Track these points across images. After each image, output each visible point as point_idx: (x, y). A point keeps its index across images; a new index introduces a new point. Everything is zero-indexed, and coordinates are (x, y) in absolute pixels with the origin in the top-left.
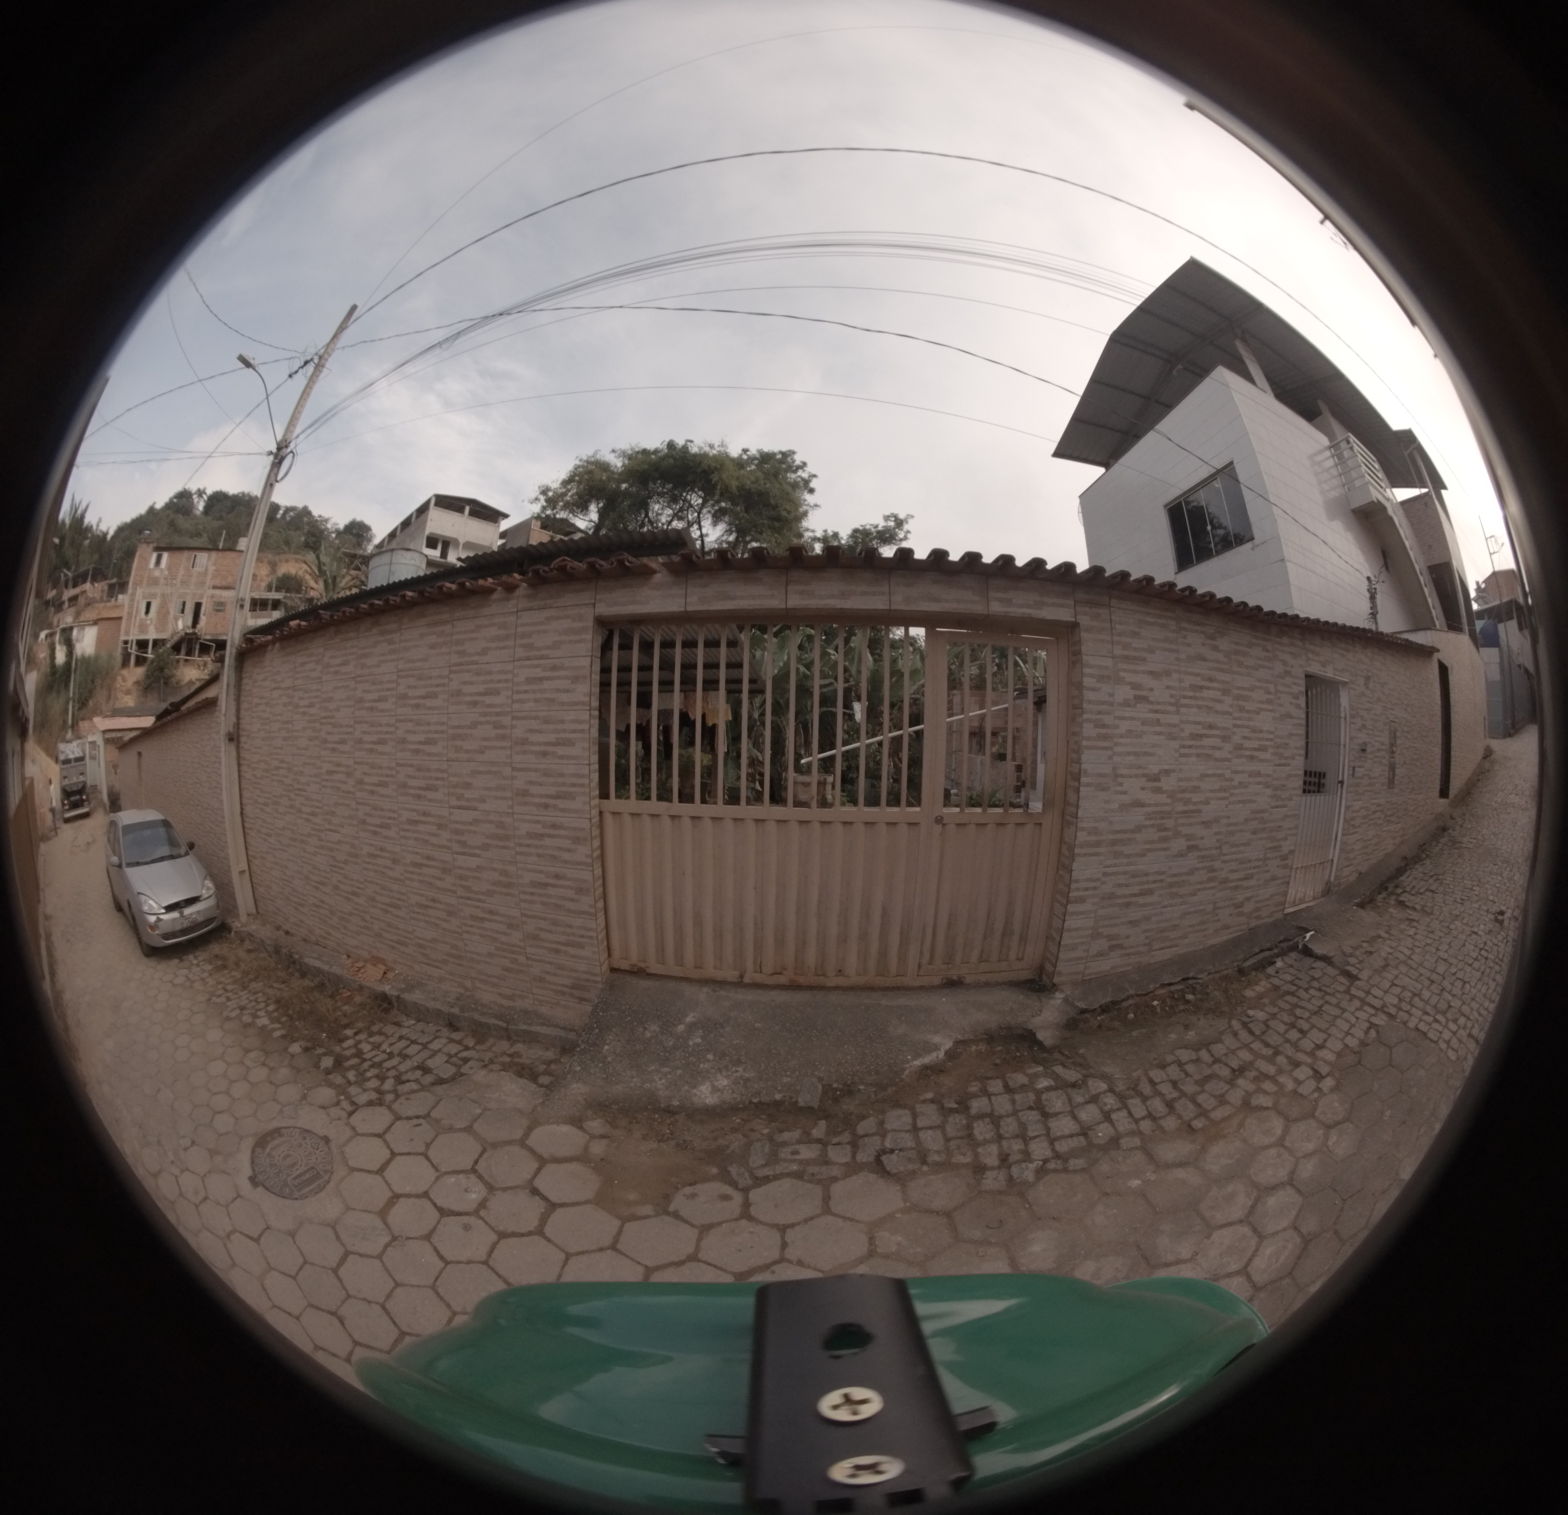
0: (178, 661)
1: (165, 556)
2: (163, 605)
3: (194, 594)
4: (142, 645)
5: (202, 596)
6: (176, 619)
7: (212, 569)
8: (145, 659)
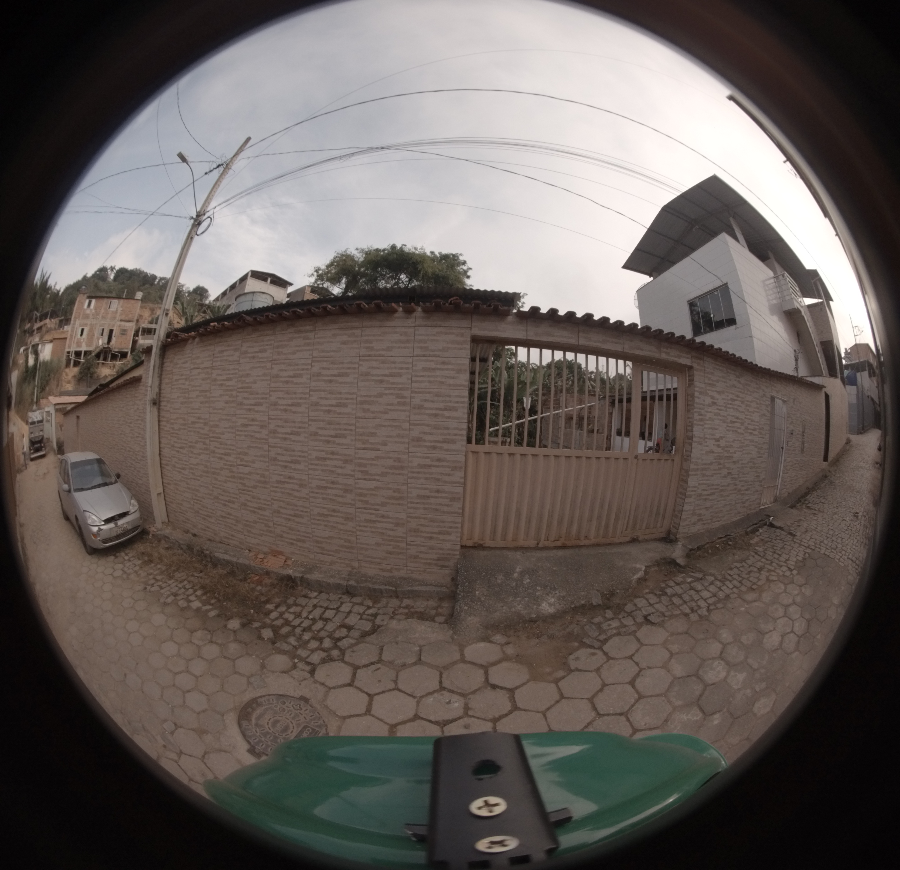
0: (98, 364)
1: (94, 301)
2: (91, 331)
3: (109, 325)
4: (78, 354)
5: (114, 326)
6: (98, 339)
7: (120, 309)
8: (79, 363)
